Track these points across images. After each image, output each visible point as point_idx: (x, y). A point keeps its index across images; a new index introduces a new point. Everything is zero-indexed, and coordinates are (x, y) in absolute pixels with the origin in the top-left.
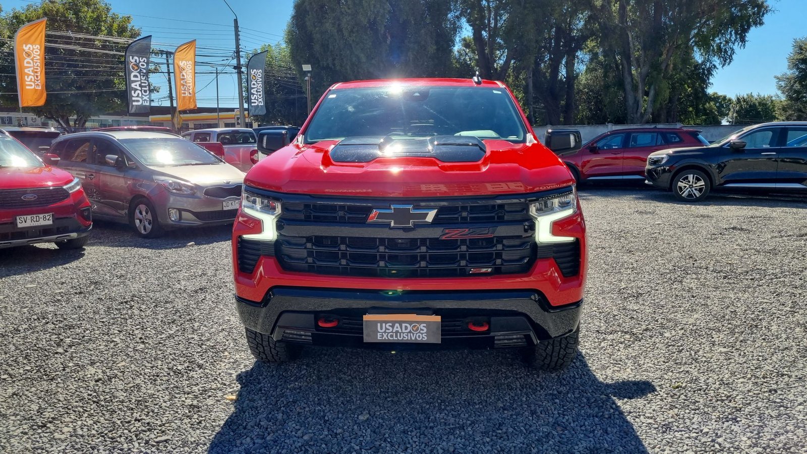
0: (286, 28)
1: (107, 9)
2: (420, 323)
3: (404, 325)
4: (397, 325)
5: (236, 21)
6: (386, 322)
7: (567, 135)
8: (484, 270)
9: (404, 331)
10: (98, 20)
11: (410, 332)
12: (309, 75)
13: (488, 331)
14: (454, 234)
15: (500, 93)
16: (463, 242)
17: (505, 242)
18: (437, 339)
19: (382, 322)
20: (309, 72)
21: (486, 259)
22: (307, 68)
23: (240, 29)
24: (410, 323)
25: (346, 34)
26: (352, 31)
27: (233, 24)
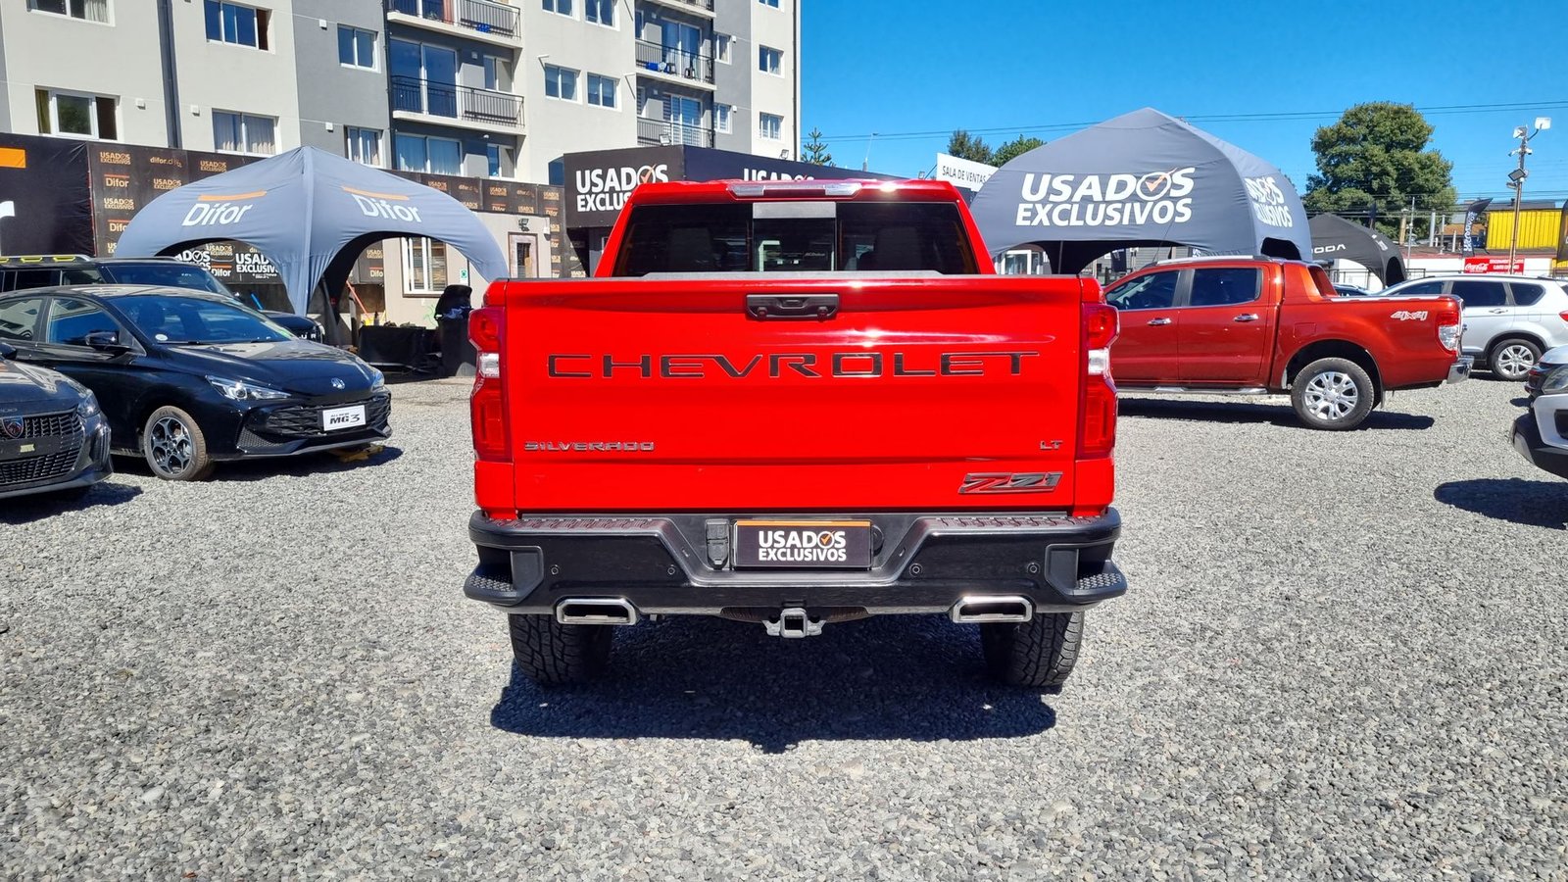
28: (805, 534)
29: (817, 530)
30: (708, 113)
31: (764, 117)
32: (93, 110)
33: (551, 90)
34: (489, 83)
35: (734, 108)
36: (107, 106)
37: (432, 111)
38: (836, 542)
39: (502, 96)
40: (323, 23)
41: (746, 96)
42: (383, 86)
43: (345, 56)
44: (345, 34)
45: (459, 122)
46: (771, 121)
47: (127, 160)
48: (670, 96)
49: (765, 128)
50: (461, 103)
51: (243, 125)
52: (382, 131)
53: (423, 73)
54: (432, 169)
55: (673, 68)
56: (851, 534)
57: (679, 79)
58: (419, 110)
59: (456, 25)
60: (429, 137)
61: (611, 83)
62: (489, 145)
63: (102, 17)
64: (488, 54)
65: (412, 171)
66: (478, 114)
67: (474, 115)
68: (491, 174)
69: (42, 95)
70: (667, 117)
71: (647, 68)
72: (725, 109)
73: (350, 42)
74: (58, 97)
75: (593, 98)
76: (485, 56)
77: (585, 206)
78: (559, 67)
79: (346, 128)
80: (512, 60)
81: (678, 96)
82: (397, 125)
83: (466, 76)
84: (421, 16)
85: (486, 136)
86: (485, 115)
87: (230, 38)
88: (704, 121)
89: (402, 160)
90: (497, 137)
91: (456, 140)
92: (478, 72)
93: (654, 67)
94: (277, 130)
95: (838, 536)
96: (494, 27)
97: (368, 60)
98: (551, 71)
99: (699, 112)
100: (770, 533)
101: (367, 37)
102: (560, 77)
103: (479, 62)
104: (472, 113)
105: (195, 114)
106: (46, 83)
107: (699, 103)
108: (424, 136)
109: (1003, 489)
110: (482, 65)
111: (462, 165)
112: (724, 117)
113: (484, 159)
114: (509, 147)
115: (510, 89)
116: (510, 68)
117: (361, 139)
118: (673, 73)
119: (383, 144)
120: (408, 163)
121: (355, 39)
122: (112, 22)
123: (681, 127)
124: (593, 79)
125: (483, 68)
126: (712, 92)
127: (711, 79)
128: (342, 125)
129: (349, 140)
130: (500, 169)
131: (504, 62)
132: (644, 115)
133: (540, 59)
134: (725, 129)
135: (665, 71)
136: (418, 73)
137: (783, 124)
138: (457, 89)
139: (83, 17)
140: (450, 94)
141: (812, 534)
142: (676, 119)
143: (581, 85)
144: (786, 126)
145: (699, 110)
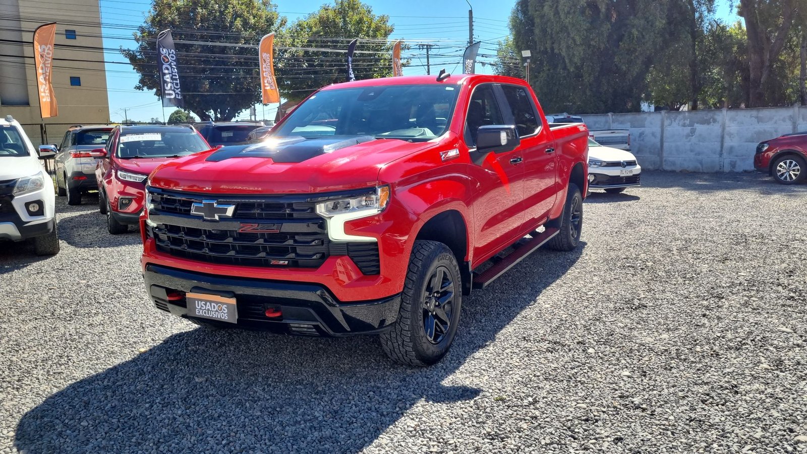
0: (510, 15)
1: (369, 11)
2: (223, 304)
3: (213, 304)
4: (208, 304)
5: (471, 12)
6: (202, 300)
7: (498, 131)
8: (281, 262)
9: (213, 310)
10: (360, 21)
11: (217, 311)
12: (528, 61)
13: (280, 318)
14: (249, 228)
15: (452, 89)
16: (263, 235)
17: (297, 237)
18: (234, 320)
19: (198, 300)
20: (528, 58)
21: (281, 252)
22: (527, 53)
23: (474, 20)
24: (217, 303)
25: (562, 16)
26: (569, 13)
27: (468, 15)
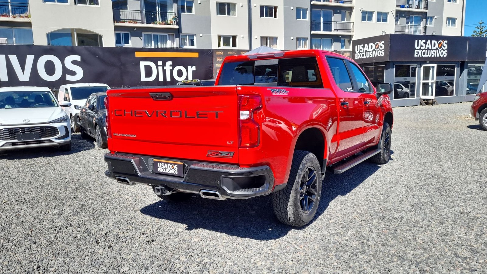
28: (168, 165)
29: (171, 164)
30: (424, 20)
31: (448, 19)
32: (231, 39)
33: (364, 19)
34: (343, 19)
35: (436, 17)
36: (234, 38)
37: (324, 30)
38: (175, 168)
39: (347, 23)
40: (292, 8)
41: (441, 12)
42: (309, 24)
43: (298, 17)
44: (298, 10)
45: (333, 33)
46: (451, 21)
47: (222, 53)
48: (409, 16)
49: (449, 23)
50: (333, 27)
51: (269, 40)
52: (308, 38)
53: (322, 19)
54: (323, 48)
55: (411, 6)
56: (179, 166)
57: (413, 9)
58: (320, 30)
59: (333, 2)
60: (322, 38)
61: (386, 14)
62: (341, 39)
63: (234, 15)
64: (343, 10)
65: (317, 49)
66: (338, 29)
67: (337, 30)
68: (342, 48)
69: (219, 37)
70: (407, 23)
71: (400, 7)
72: (432, 18)
73: (300, 12)
74: (223, 37)
75: (379, 20)
76: (342, 11)
77: (358, 57)
78: (367, 11)
79: (297, 38)
80: (351, 11)
81: (412, 16)
82: (312, 36)
83: (335, 18)
84: (322, 1)
85: (340, 36)
86: (340, 30)
87: (266, 16)
88: (423, 23)
89: (314, 46)
90: (344, 36)
91: (331, 39)
92: (340, 16)
93: (403, 7)
94: (278, 41)
95: (176, 166)
96: (345, 1)
97: (304, 17)
98: (364, 13)
99: (421, 20)
100: (161, 163)
101: (305, 10)
102: (367, 14)
103: (340, 13)
104: (336, 29)
105: (256, 38)
106: (220, 34)
107: (421, 17)
108: (321, 38)
109: (218, 156)
110: (341, 14)
111: (332, 46)
112: (431, 21)
113: (340, 44)
114: (348, 39)
115: (350, 20)
116: (350, 14)
117: (301, 41)
118: (411, 8)
119: (308, 42)
120: (315, 47)
121: (301, 11)
122: (236, 16)
123: (413, 26)
124: (379, 14)
125: (341, 15)
126: (427, 12)
127: (426, 8)
128: (296, 37)
129: (298, 41)
130: (345, 46)
131: (349, 12)
132: (398, 24)
133: (360, 9)
134: (431, 25)
135: (408, 7)
136: (320, 19)
137: (457, 21)
138: (332, 22)
139: (230, 15)
140: (330, 24)
141: (170, 165)
142: (411, 23)
143: (375, 16)
144: (458, 22)
145: (421, 19)
